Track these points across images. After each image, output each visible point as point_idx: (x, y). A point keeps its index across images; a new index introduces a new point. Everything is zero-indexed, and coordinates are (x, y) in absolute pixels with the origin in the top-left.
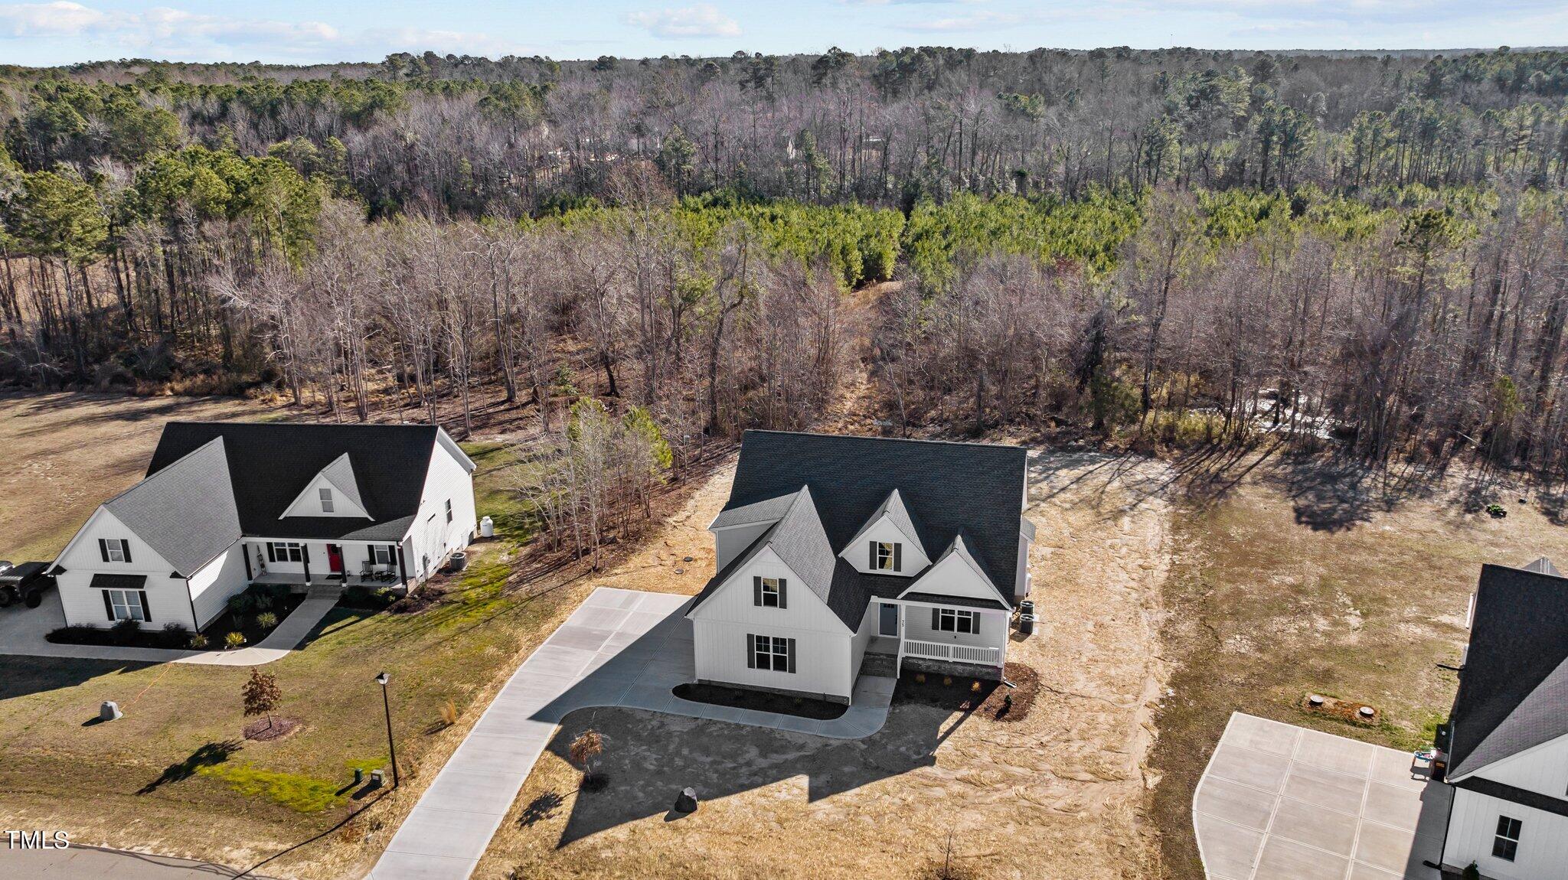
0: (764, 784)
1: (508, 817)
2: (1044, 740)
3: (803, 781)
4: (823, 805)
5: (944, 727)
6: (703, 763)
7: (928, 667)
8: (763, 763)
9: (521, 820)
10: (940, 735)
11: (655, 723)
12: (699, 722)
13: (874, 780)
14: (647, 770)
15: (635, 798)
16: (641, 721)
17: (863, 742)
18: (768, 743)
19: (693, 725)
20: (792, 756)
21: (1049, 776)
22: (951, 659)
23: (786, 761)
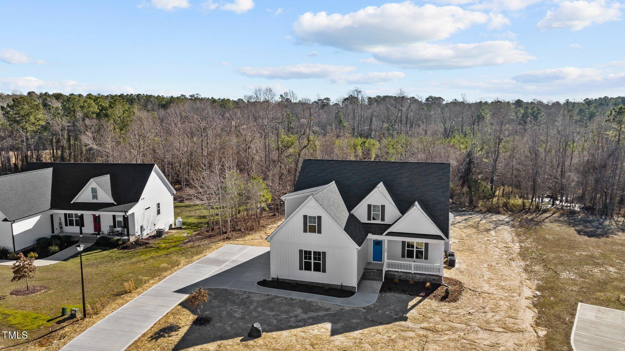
0: (304, 326)
1: (144, 335)
2: (470, 311)
3: (328, 326)
4: (340, 339)
5: (411, 304)
6: (269, 315)
7: (400, 276)
8: (305, 316)
9: (152, 337)
10: (409, 307)
11: (244, 296)
12: (270, 297)
13: (371, 326)
14: (235, 317)
15: (226, 329)
16: (237, 295)
17: (364, 308)
18: (307, 307)
19: (266, 298)
20: (322, 313)
21: (477, 328)
22: (413, 272)
23: (318, 316)
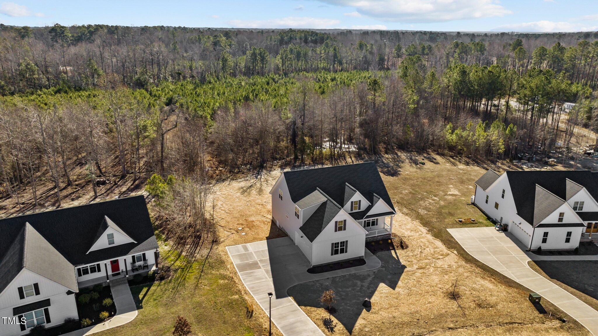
0: (375, 290)
1: (323, 332)
2: (420, 251)
3: (383, 285)
5: (394, 255)
6: (350, 291)
7: (370, 240)
8: (366, 284)
9: (328, 331)
10: (396, 258)
11: (318, 284)
12: (331, 279)
13: (400, 277)
15: (349, 309)
16: (313, 285)
17: (382, 267)
18: (358, 278)
20: (370, 279)
21: (434, 260)
